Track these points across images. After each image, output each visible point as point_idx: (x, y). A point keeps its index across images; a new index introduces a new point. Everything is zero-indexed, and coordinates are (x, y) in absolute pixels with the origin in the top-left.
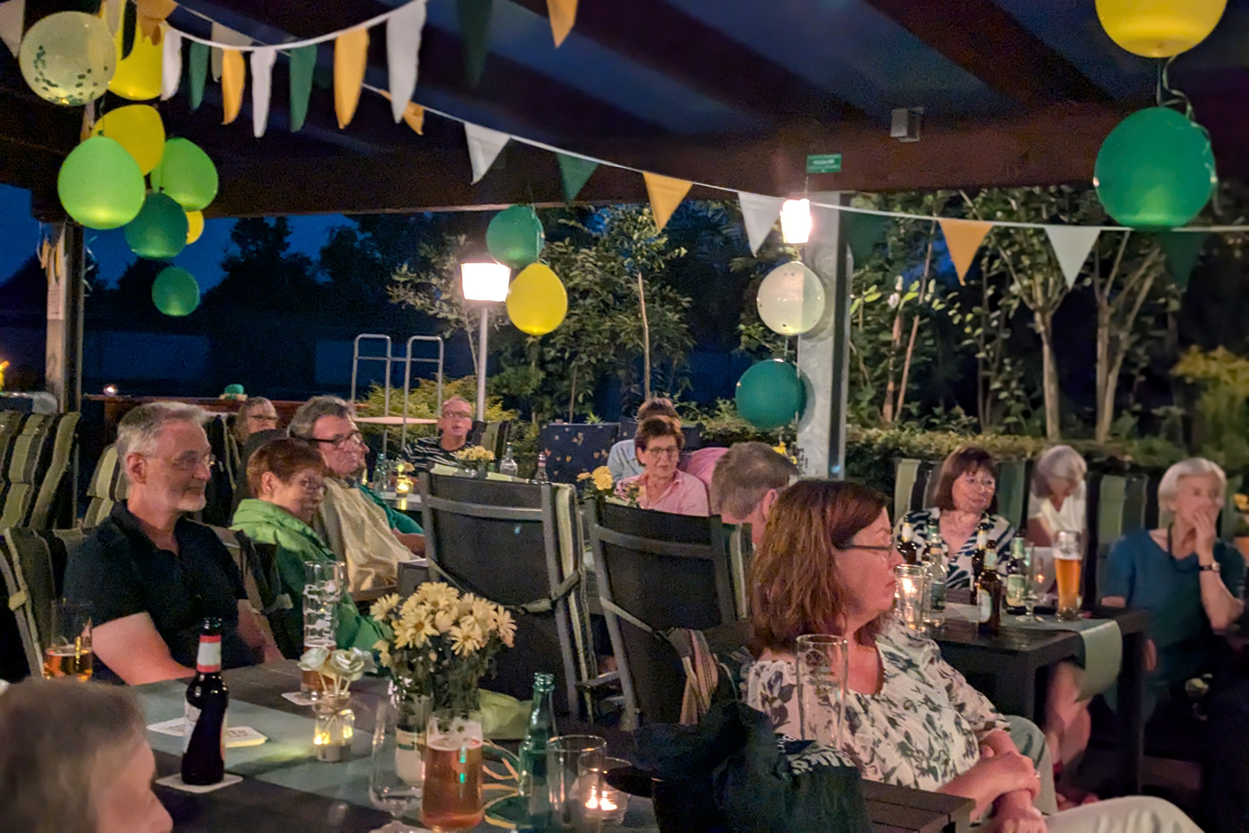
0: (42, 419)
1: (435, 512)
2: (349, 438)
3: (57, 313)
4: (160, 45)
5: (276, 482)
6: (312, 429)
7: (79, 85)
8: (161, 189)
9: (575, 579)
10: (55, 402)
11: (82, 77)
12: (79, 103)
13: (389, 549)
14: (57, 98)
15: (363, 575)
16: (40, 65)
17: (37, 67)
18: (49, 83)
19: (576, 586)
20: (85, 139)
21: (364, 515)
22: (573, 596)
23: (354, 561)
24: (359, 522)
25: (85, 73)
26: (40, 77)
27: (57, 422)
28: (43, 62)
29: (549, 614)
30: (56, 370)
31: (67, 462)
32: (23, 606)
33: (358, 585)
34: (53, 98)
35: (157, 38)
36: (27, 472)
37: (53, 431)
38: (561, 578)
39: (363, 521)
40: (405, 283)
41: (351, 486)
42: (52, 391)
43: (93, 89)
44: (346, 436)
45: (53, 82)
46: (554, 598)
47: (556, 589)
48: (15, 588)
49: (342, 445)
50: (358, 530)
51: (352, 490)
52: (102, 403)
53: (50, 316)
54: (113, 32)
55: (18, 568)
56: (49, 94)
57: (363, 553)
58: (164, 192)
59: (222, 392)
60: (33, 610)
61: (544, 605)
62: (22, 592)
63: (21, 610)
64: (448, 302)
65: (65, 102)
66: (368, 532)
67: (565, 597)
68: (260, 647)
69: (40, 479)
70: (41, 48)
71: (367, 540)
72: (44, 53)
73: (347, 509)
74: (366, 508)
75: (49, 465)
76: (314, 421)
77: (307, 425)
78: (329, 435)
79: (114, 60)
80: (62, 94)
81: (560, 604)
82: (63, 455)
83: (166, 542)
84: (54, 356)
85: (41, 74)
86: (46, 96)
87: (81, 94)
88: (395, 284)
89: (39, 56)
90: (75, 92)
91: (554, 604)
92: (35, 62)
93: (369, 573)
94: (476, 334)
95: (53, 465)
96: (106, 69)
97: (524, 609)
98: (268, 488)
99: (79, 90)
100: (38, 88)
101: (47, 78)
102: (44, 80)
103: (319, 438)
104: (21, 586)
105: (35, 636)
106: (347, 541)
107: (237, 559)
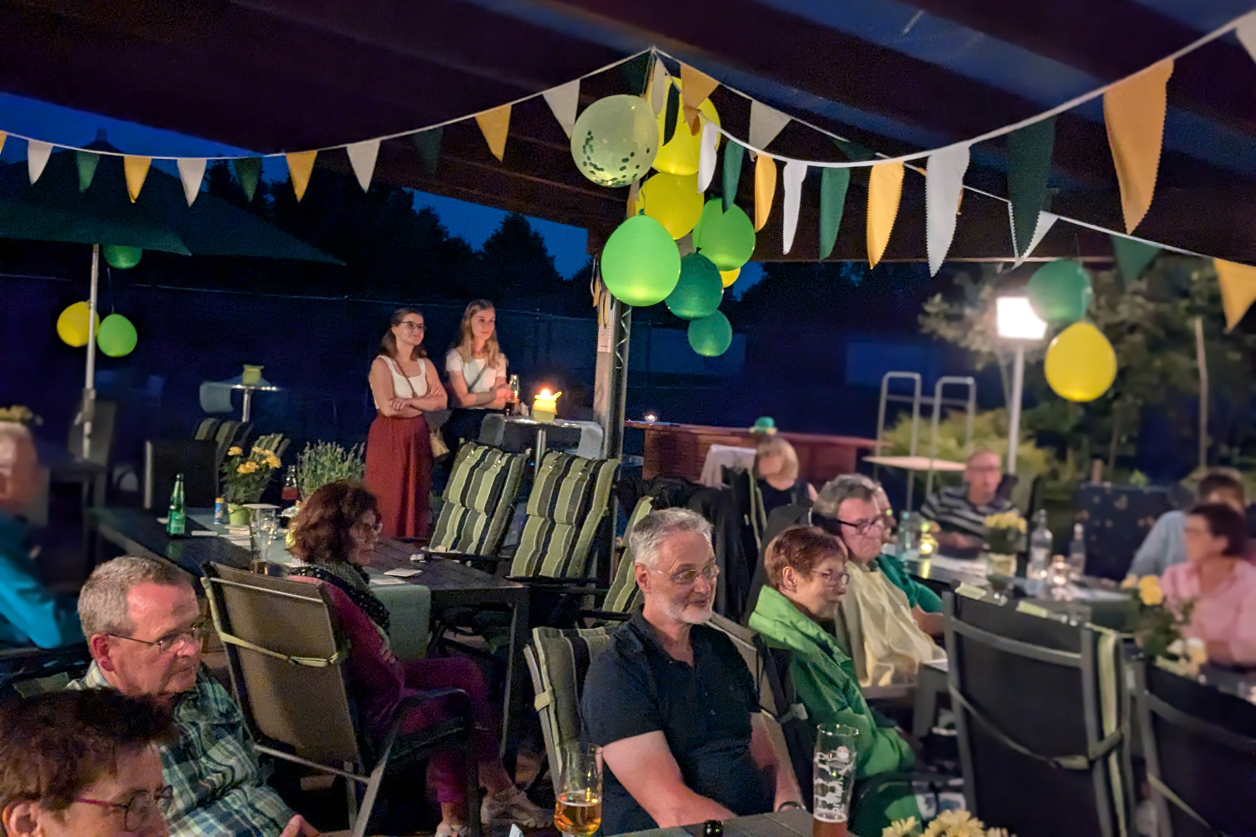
0: (584, 464)
1: (959, 637)
2: (873, 523)
3: (606, 346)
4: (698, 136)
5: (797, 577)
6: (837, 510)
7: (623, 168)
8: (699, 249)
9: (1117, 736)
10: (601, 432)
11: (626, 160)
12: (621, 185)
13: (911, 641)
14: (603, 181)
15: (880, 670)
16: (588, 148)
17: (585, 152)
18: (595, 167)
19: (1118, 745)
20: (630, 217)
21: (885, 602)
22: (1113, 759)
23: (873, 655)
24: (879, 610)
25: (629, 157)
26: (588, 162)
27: (597, 468)
28: (591, 146)
29: (1087, 773)
30: (603, 402)
31: (605, 508)
32: (547, 707)
33: (876, 681)
34: (599, 181)
35: (695, 128)
36: (569, 515)
37: (594, 477)
38: (1101, 735)
39: (884, 610)
40: (937, 314)
41: (872, 570)
42: (599, 422)
43: (636, 171)
44: (870, 521)
45: (599, 166)
46: (1092, 756)
47: (1095, 748)
48: (541, 690)
49: (866, 529)
50: (879, 619)
51: (873, 574)
52: (643, 430)
53: (600, 349)
54: (656, 113)
55: (544, 668)
56: (596, 177)
57: (883, 644)
58: (700, 252)
59: (752, 424)
60: (556, 713)
61: (1079, 762)
62: (546, 693)
63: (545, 709)
64: (982, 333)
65: (610, 183)
66: (888, 621)
67: (1106, 757)
68: (771, 766)
69: (580, 523)
70: (589, 133)
71: (887, 629)
72: (592, 138)
73: (868, 597)
74: (888, 594)
75: (590, 509)
76: (841, 501)
77: (833, 505)
78: (854, 518)
79: (657, 144)
80: (607, 176)
81: (1099, 765)
82: (603, 500)
83: (682, 652)
84: (601, 386)
85: (589, 158)
86: (593, 178)
87: (624, 176)
88: (927, 314)
89: (588, 141)
90: (619, 175)
91: (1092, 763)
92: (584, 147)
93: (888, 669)
94: (1011, 368)
95: (593, 509)
96: (648, 151)
97: (1057, 763)
98: (790, 583)
99: (623, 173)
100: (586, 171)
101: (593, 162)
102: (591, 164)
103: (843, 520)
104: (546, 688)
105: (557, 741)
106: (866, 632)
107: (752, 669)
